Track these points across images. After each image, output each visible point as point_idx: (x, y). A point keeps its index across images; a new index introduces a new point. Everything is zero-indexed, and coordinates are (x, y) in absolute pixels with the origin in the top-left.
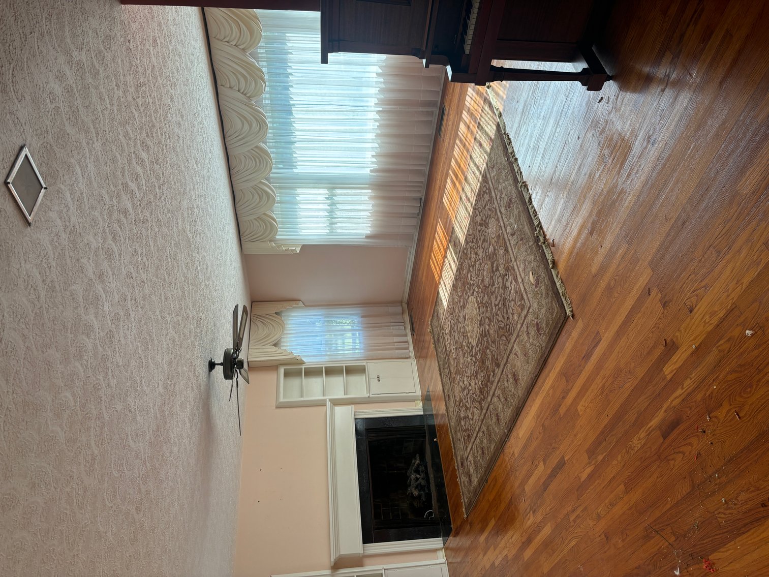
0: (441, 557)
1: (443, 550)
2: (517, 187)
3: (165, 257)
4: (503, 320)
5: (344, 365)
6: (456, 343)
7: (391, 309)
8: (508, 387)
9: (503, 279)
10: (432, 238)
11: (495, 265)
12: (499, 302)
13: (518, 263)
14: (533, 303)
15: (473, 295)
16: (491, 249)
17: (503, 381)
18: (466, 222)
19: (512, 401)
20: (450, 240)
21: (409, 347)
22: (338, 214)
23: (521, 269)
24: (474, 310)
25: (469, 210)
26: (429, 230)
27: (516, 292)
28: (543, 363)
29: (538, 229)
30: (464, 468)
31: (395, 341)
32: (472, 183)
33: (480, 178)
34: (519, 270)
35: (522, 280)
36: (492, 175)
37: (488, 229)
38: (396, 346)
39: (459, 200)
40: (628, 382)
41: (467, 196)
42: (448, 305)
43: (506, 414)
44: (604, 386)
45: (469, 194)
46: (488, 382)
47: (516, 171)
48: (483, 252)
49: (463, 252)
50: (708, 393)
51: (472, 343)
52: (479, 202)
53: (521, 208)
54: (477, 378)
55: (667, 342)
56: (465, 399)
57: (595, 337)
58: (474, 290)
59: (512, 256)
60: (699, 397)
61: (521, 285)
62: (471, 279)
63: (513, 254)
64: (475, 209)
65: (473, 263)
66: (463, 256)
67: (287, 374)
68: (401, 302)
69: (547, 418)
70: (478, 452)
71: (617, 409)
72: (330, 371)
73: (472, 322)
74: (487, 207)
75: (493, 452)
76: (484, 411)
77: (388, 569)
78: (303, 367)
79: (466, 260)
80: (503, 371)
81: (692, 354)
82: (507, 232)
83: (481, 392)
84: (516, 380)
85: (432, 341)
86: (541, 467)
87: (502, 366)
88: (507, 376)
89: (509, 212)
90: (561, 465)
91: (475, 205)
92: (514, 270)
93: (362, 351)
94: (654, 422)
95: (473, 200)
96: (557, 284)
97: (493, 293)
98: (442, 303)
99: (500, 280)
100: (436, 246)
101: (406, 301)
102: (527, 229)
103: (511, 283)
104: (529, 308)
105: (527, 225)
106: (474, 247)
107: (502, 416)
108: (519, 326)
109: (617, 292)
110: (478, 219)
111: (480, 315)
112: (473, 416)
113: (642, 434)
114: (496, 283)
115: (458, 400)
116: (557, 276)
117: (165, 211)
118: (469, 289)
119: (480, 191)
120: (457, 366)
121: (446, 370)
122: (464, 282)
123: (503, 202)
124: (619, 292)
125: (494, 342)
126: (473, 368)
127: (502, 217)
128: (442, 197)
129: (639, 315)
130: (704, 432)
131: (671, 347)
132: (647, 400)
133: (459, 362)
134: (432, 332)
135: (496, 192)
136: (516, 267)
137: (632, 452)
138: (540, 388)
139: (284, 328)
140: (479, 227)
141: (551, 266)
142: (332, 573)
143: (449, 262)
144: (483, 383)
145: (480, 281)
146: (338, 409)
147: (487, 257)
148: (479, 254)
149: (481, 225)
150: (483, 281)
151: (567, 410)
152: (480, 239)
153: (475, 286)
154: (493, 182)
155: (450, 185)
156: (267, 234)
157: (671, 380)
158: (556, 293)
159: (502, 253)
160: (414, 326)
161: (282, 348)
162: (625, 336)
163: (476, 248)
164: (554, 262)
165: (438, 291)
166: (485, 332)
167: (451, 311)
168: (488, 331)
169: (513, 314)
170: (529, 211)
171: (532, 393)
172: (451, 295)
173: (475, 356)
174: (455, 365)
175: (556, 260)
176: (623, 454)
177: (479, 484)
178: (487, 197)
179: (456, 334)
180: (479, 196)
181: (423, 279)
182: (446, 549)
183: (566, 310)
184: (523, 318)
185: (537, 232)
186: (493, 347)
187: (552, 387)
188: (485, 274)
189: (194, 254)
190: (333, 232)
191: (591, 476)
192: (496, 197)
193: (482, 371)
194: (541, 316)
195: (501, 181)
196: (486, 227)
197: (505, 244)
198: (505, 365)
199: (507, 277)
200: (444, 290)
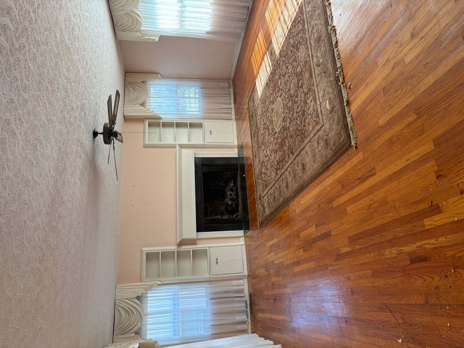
0: (242, 242)
1: (244, 237)
2: (327, 29)
3: (46, 71)
4: (301, 125)
5: (188, 122)
6: (264, 124)
7: (221, 84)
8: (297, 170)
9: (305, 96)
10: (254, 40)
11: (300, 83)
12: (300, 111)
13: (319, 90)
14: (326, 124)
15: (280, 96)
16: (299, 69)
17: (295, 164)
18: (282, 40)
19: (299, 180)
20: (268, 48)
21: (231, 112)
22: (187, 14)
23: (320, 95)
24: (280, 108)
25: (285, 32)
26: (253, 32)
27: (314, 110)
28: (326, 167)
29: (339, 70)
30: (261, 201)
31: (223, 107)
32: (290, 9)
33: (297, 8)
34: (319, 95)
35: (320, 104)
36: (307, 10)
37: (298, 53)
38: (224, 111)
39: (278, 19)
40: (391, 213)
41: (284, 19)
42: (261, 96)
43: (294, 186)
44: (370, 205)
45: (286, 18)
46: (284, 160)
47: (328, 14)
48: (292, 69)
49: (277, 62)
50: (458, 255)
51: (276, 130)
52: (293, 28)
53: (328, 48)
54: (276, 154)
55: (433, 204)
56: (266, 163)
57: (370, 170)
58: (282, 94)
59: (315, 82)
60: (450, 253)
61: (319, 107)
62: (281, 85)
63: (316, 81)
64: (289, 32)
65: (283, 74)
66: (276, 65)
67: (150, 125)
68: (229, 79)
69: (323, 203)
70: (271, 197)
71: (378, 225)
72: (179, 125)
73: (277, 115)
74: (299, 35)
75: (281, 203)
76: (279, 176)
77: (210, 247)
78: (161, 121)
79: (278, 69)
80: (295, 159)
81: (452, 222)
82: (313, 62)
83: (278, 164)
84: (304, 169)
85: (248, 115)
86: (313, 229)
87: (295, 155)
88: (298, 163)
89: (317, 47)
90: (327, 235)
91: (290, 29)
92: (315, 93)
93: (201, 113)
94: (406, 249)
95: (289, 24)
96: (348, 119)
97: (296, 103)
98: (257, 93)
99: (303, 95)
100: (257, 48)
101: (232, 79)
102: (330, 66)
103: (311, 101)
104: (322, 126)
105: (331, 63)
106: (286, 62)
107: (290, 185)
108: (312, 135)
109: (397, 148)
110: (292, 41)
111: (284, 113)
112: (271, 175)
113: (395, 251)
114: (299, 96)
115: (261, 161)
116: (349, 113)
117: (43, 31)
118: (278, 91)
119: (295, 19)
120: (263, 139)
121: (256, 138)
122: (275, 84)
123: (314, 36)
124: (399, 149)
125: (292, 137)
126: (274, 146)
127: (311, 48)
128: (265, 12)
129: (413, 173)
130: (446, 277)
131: (435, 209)
132: (404, 232)
133: (265, 138)
134: (248, 109)
135: (309, 26)
136: (316, 92)
137: (383, 257)
138: (321, 182)
139: (148, 94)
140: (292, 48)
141: (345, 104)
142: (178, 248)
143: (265, 65)
144: (280, 159)
145: (287, 90)
146: (184, 151)
147: (295, 74)
148: (289, 68)
149: (293, 47)
150: (289, 90)
151: (338, 206)
152: (291, 58)
153: (283, 91)
154: (307, 16)
155: (272, 5)
156: (134, 26)
157: (428, 230)
158: (346, 126)
159: (307, 76)
160: (236, 98)
161: (147, 107)
162: (397, 182)
163: (287, 63)
164: (348, 102)
165: (255, 83)
166: (286, 128)
167: (263, 101)
168: (289, 127)
169: (309, 124)
170: (334, 53)
171: (314, 182)
172: (265, 89)
173: (276, 139)
174: (262, 138)
175: (350, 101)
176: (376, 254)
177: (270, 215)
178: (301, 27)
179: (265, 118)
180: (295, 23)
181: (245, 69)
182: (245, 237)
183: (352, 141)
184: (316, 131)
185: (338, 72)
186: (291, 140)
187: (330, 185)
188: (292, 85)
189: (74, 57)
190: (182, 28)
191: (348, 253)
192: (308, 30)
193: (280, 151)
194: (330, 135)
195: (314, 18)
196: (297, 50)
197: (311, 70)
198: (297, 156)
199: (309, 96)
200: (260, 84)
